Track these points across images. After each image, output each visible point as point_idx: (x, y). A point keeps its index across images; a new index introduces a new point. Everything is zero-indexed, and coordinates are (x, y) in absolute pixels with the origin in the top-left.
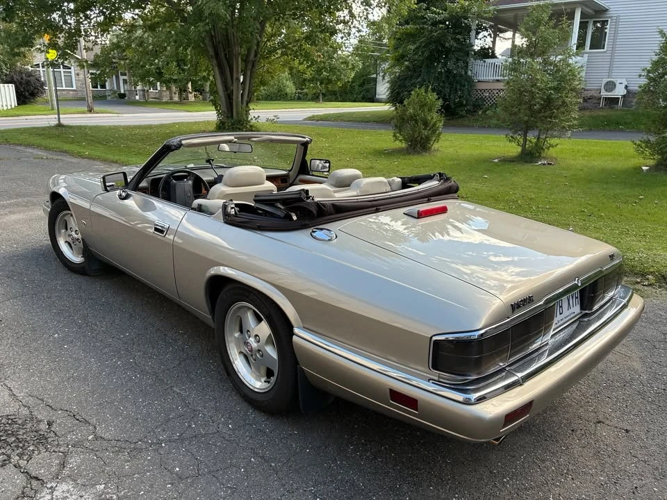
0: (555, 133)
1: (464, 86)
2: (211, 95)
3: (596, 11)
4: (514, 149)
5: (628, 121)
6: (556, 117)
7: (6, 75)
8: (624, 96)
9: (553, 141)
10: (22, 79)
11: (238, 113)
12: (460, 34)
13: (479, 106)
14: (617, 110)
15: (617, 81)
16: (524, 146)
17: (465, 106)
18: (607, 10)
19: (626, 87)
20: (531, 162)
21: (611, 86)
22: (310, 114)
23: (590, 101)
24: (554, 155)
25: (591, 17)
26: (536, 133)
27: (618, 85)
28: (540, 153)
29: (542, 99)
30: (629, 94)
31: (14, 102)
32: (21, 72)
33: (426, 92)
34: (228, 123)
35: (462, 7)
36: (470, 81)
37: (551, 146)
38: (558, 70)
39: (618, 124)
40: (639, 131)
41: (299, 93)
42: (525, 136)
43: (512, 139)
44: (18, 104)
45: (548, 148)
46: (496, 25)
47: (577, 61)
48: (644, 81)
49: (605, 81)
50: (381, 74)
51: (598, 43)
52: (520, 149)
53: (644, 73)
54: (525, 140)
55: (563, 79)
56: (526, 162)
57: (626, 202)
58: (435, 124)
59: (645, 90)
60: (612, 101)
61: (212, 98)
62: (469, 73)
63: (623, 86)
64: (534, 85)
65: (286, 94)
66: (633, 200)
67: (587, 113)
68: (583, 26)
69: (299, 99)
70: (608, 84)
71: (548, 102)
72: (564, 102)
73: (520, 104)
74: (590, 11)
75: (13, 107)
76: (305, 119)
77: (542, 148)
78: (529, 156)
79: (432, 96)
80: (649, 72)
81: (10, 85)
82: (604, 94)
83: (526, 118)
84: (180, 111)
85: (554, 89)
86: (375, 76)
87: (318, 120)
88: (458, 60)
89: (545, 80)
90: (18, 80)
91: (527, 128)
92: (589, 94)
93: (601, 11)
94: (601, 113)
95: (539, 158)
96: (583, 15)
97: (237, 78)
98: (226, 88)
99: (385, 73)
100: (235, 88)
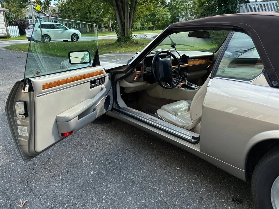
7: (14, 22)
10: (21, 23)
11: (127, 34)
22: (155, 35)
31: (18, 34)
32: (21, 20)
34: (123, 38)
41: (143, 27)
44: (20, 35)
50: (181, 17)
65: (136, 28)
69: (142, 30)
75: (18, 36)
81: (16, 26)
86: (178, 17)
90: (19, 24)
97: (127, 16)
98: (121, 21)
99: (183, 16)
100: (126, 21)
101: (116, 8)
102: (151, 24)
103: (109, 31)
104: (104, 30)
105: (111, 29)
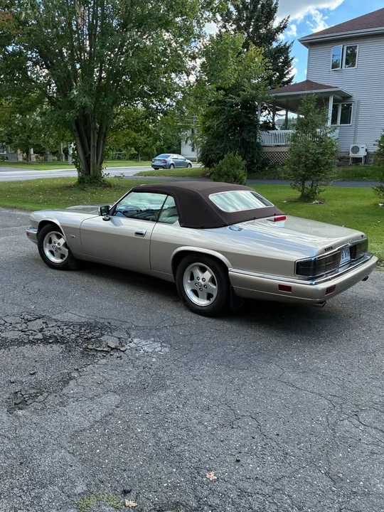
0: (323, 183)
1: (255, 149)
2: (73, 158)
3: (343, 97)
4: (296, 194)
5: (369, 174)
6: (322, 172)
8: (365, 157)
9: (322, 188)
11: (94, 172)
12: (250, 113)
13: (266, 164)
14: (361, 166)
15: (360, 146)
16: (302, 191)
17: (256, 164)
18: (351, 96)
19: (366, 150)
20: (308, 202)
21: (356, 149)
22: (138, 171)
23: (344, 160)
24: (323, 197)
25: (340, 101)
26: (310, 182)
27: (360, 148)
28: (314, 196)
29: (313, 160)
30: (368, 155)
33: (234, 155)
34: (87, 178)
35: (251, 95)
36: (259, 146)
37: (321, 191)
38: (322, 142)
39: (362, 176)
40: (376, 181)
42: (303, 184)
43: (295, 187)
45: (319, 192)
46: (274, 106)
47: (334, 136)
48: (376, 148)
49: (352, 146)
50: (185, 139)
51: (346, 119)
52: (300, 194)
53: (377, 143)
54: (303, 188)
55: (326, 147)
56: (305, 202)
57: (370, 225)
58: (241, 178)
59: (379, 154)
60: (357, 160)
61: (74, 160)
62: (258, 140)
63: (364, 149)
64: (307, 151)
66: (374, 223)
67: (341, 169)
68: (335, 108)
69: (119, 158)
70: (353, 148)
71: (318, 162)
72: (327, 162)
73: (300, 163)
74: (339, 97)
76: (135, 175)
77: (315, 193)
78: (307, 198)
79: (239, 158)
80: (379, 142)
82: (352, 155)
83: (303, 173)
84: (30, 169)
85: (321, 154)
87: (145, 176)
88: (250, 131)
89: (314, 148)
91: (304, 179)
92: (342, 155)
93: (346, 97)
94: (350, 169)
95: (314, 199)
96: (335, 101)
97: (94, 146)
98: (85, 153)
99: (188, 139)
100: (92, 153)
101: (77, 134)
102: (133, 151)
103: (59, 160)
104: (51, 158)
105: (64, 157)
